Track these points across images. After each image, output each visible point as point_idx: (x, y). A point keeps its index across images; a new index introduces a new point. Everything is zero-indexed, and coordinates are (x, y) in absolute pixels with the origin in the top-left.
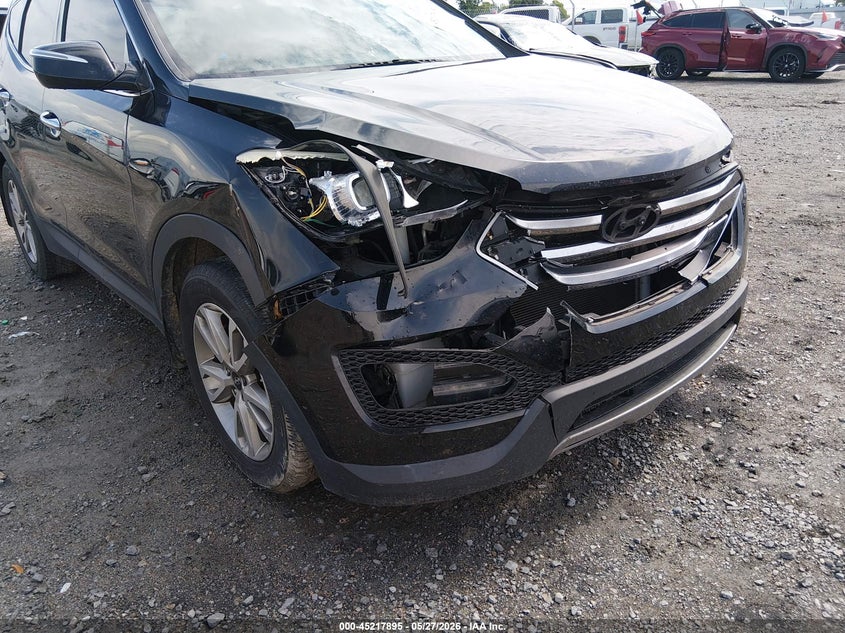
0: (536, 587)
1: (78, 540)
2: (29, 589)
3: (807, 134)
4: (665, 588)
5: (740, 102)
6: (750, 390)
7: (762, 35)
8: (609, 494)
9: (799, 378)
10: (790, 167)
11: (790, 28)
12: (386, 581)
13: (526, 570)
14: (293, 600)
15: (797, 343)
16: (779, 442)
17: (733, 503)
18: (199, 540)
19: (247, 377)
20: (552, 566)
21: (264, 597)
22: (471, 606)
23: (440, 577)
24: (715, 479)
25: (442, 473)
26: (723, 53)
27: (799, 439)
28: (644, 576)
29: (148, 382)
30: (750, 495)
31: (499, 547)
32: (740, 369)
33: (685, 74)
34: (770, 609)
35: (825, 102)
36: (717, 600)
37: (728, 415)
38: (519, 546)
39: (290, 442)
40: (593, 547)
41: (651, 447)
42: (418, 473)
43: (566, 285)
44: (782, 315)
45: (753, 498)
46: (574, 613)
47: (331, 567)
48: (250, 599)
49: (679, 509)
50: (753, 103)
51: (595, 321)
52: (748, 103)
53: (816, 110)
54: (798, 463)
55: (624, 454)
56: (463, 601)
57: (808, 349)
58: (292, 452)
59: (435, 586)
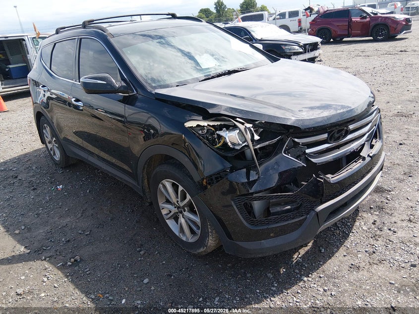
0: (315, 286)
1: (122, 282)
2: (109, 303)
3: (395, 69)
4: (367, 282)
5: (361, 54)
6: (388, 197)
7: (368, 19)
8: (337, 246)
9: (408, 190)
10: (390, 87)
11: (380, 15)
12: (254, 288)
13: (310, 279)
14: (219, 298)
15: (405, 174)
16: (403, 218)
17: (389, 246)
18: (172, 277)
19: (186, 208)
20: (320, 277)
21: (206, 298)
22: (291, 295)
23: (276, 285)
24: (380, 236)
25: (276, 243)
26: (350, 29)
27: (412, 216)
28: (358, 278)
29: (127, 212)
30: (395, 242)
31: (297, 271)
32: (382, 188)
33: (332, 40)
34: (410, 287)
35: (401, 51)
36: (389, 285)
37: (381, 208)
38: (305, 270)
39: (210, 234)
40: (335, 268)
41: (351, 224)
42: (267, 244)
43: (316, 163)
44: (397, 162)
45: (396, 243)
46: (333, 294)
47: (230, 284)
48: (201, 299)
49: (367, 250)
50: (367, 54)
51: (332, 178)
52: (364, 54)
53: (397, 56)
54: (413, 227)
55: (340, 229)
56: (288, 293)
57: (410, 176)
58: (211, 238)
59: (275, 289)
